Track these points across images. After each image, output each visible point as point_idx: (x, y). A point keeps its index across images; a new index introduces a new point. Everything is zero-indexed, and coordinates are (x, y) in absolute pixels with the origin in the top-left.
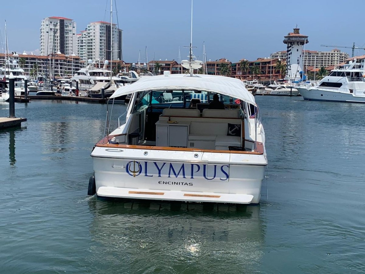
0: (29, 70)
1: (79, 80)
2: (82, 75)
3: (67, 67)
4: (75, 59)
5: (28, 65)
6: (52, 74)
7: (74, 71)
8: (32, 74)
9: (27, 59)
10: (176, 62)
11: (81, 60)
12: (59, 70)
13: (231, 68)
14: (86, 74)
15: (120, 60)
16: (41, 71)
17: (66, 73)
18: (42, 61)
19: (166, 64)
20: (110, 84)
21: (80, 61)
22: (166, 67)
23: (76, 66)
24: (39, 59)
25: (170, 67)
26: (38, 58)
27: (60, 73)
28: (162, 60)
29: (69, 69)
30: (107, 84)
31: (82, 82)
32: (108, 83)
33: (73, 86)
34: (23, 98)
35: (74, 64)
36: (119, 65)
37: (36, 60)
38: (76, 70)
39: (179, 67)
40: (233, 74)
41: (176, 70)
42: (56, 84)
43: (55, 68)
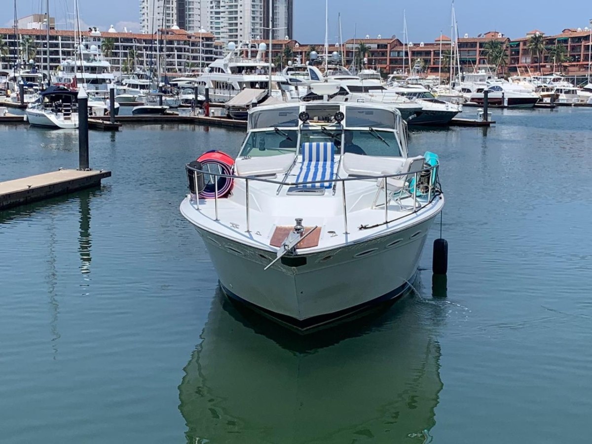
0: (121, 62)
1: (212, 81)
2: (217, 73)
3: (190, 54)
4: (204, 39)
5: (119, 52)
6: (163, 68)
7: (203, 61)
8: (126, 69)
9: (117, 40)
10: (399, 41)
11: (216, 41)
12: (176, 60)
13: (509, 49)
14: (225, 70)
15: (289, 39)
16: (142, 63)
17: (188, 66)
18: (144, 45)
19: (378, 45)
20: (268, 93)
21: (214, 43)
22: (379, 50)
23: (207, 52)
24: (139, 41)
25: (387, 51)
26: (138, 38)
27: (178, 65)
28: (371, 38)
29: (195, 58)
30: (261, 93)
31: (218, 85)
32: (264, 90)
33: (200, 94)
34: (108, 123)
35: (203, 48)
36: (288, 49)
37: (134, 42)
38: (206, 60)
39: (404, 50)
40: (513, 62)
41: (398, 56)
42: (169, 90)
43: (168, 56)
